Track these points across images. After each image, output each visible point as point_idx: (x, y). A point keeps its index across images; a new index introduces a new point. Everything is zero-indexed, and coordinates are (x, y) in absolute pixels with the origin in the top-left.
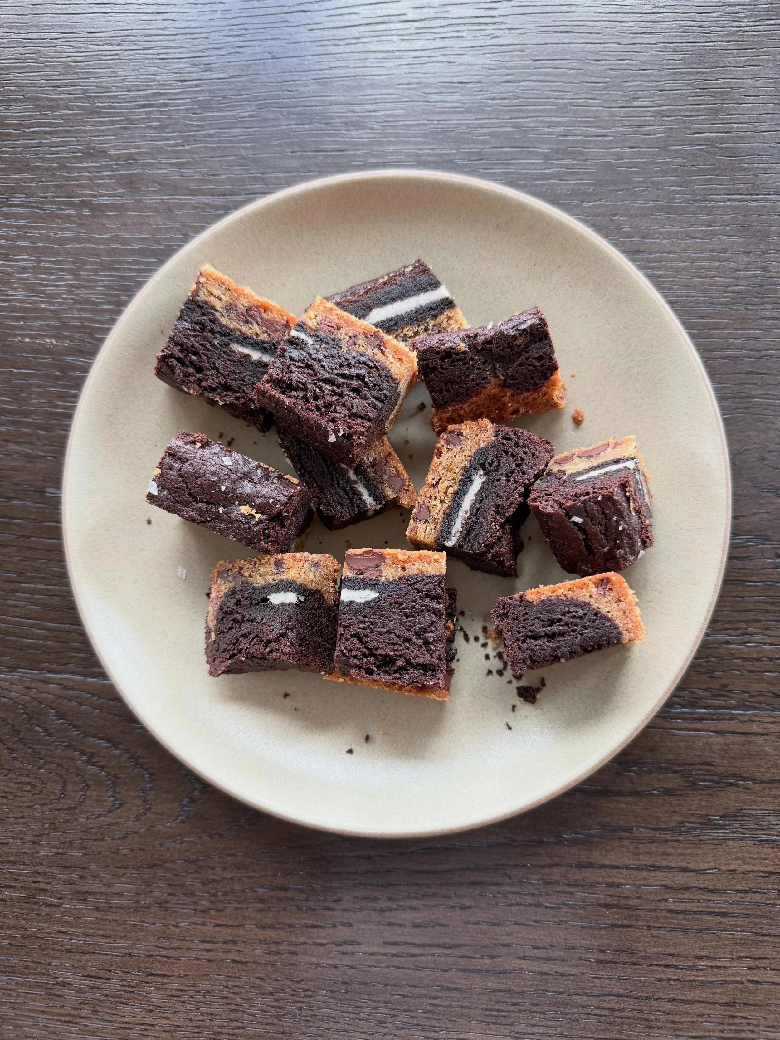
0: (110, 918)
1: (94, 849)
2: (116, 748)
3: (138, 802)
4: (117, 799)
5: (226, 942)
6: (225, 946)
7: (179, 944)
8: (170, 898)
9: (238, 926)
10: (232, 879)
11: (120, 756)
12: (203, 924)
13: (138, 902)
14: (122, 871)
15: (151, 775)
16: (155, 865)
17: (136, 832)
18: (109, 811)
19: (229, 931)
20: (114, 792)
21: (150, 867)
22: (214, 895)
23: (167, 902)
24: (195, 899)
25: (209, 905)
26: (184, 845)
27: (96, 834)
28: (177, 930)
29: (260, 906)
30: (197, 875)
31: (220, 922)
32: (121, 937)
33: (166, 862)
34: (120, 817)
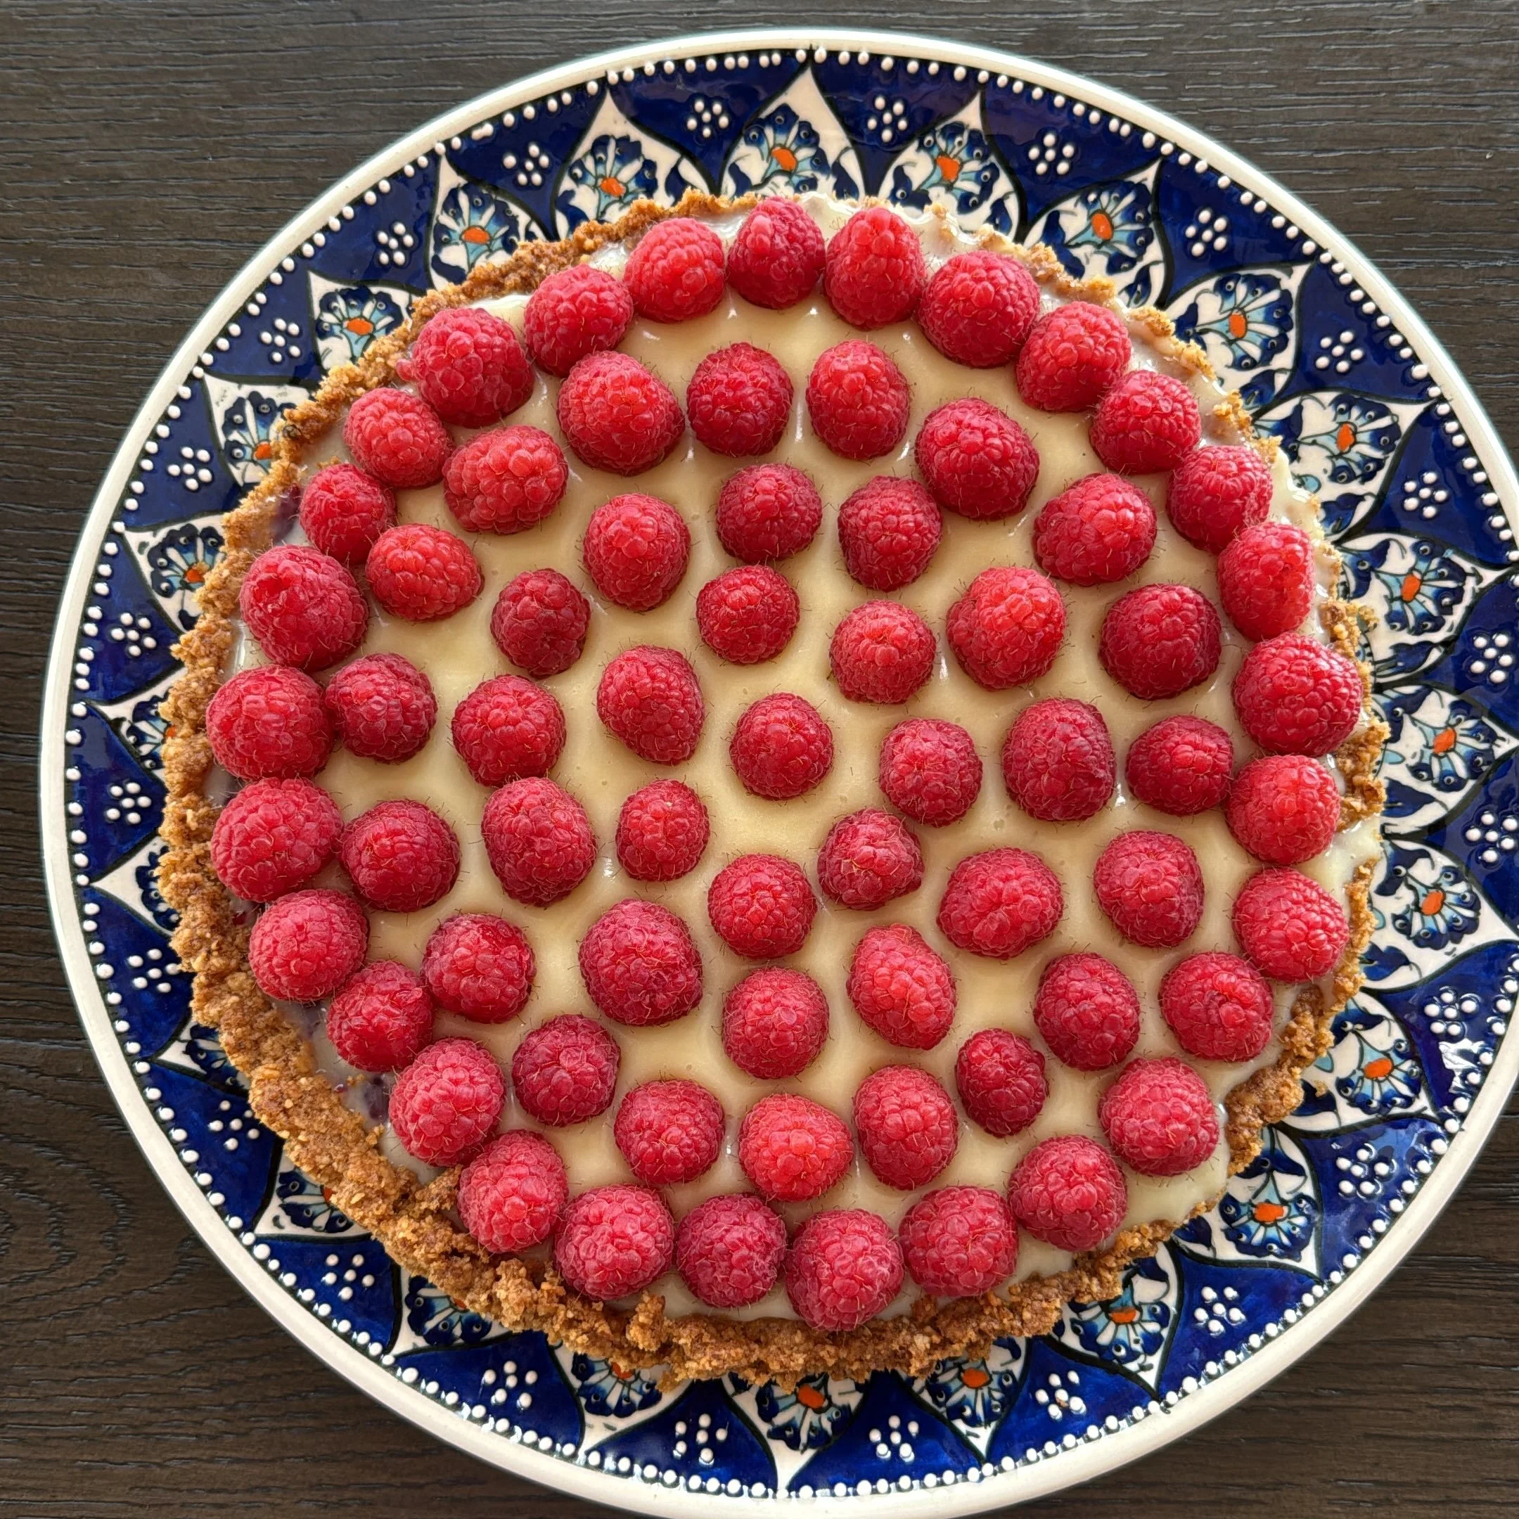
0: (46, 1457)
1: (21, 1336)
2: (69, 1161)
3: (103, 1251)
4: (65, 1249)
5: (250, 1490)
6: (248, 1497)
7: (169, 1497)
8: (154, 1416)
9: (273, 1461)
10: (266, 1377)
11: (75, 1172)
12: (211, 1460)
13: (98, 1426)
14: (71, 1373)
15: (128, 1202)
16: (132, 1361)
17: (97, 1304)
18: (50, 1270)
19: (256, 1470)
20: (62, 1235)
21: (120, 1364)
22: (232, 1408)
23: (149, 1424)
24: (197, 1417)
25: (222, 1426)
26: (182, 1322)
27: (25, 1311)
28: (166, 1472)
29: (311, 1423)
30: (204, 1375)
31: (240, 1455)
32: (65, 1491)
33: (148, 1355)
34: (71, 1279)
